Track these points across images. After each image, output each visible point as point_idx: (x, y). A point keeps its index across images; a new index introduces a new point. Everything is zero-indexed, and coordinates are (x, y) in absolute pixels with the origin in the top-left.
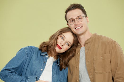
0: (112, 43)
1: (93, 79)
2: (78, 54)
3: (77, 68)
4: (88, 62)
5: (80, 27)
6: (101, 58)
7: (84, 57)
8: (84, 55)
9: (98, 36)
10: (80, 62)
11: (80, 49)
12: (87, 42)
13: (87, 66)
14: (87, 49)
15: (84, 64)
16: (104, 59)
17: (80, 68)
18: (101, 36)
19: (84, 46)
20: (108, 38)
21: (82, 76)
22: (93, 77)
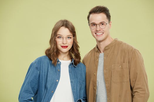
0: (131, 52)
1: (110, 88)
2: (97, 60)
3: (94, 75)
4: (106, 69)
5: (101, 34)
6: (119, 66)
7: (102, 64)
8: (103, 61)
9: (119, 41)
10: (98, 69)
11: (99, 55)
12: (107, 48)
13: (105, 74)
14: (106, 56)
15: (102, 71)
16: (122, 68)
17: (97, 75)
18: (121, 42)
19: (103, 52)
20: (128, 45)
21: (99, 83)
22: (110, 86)
